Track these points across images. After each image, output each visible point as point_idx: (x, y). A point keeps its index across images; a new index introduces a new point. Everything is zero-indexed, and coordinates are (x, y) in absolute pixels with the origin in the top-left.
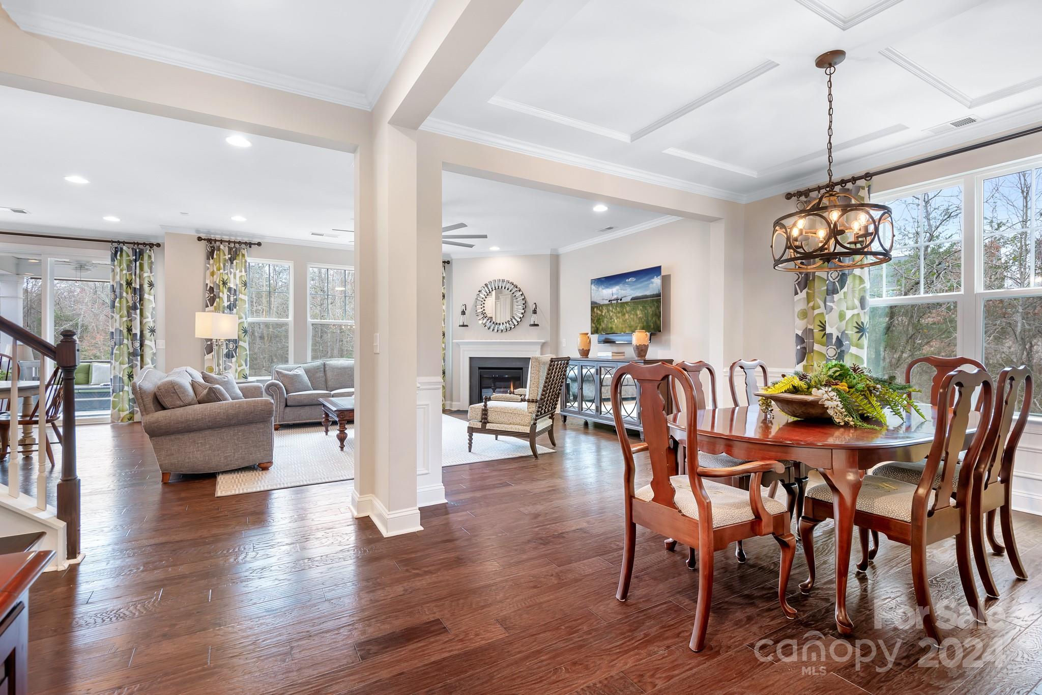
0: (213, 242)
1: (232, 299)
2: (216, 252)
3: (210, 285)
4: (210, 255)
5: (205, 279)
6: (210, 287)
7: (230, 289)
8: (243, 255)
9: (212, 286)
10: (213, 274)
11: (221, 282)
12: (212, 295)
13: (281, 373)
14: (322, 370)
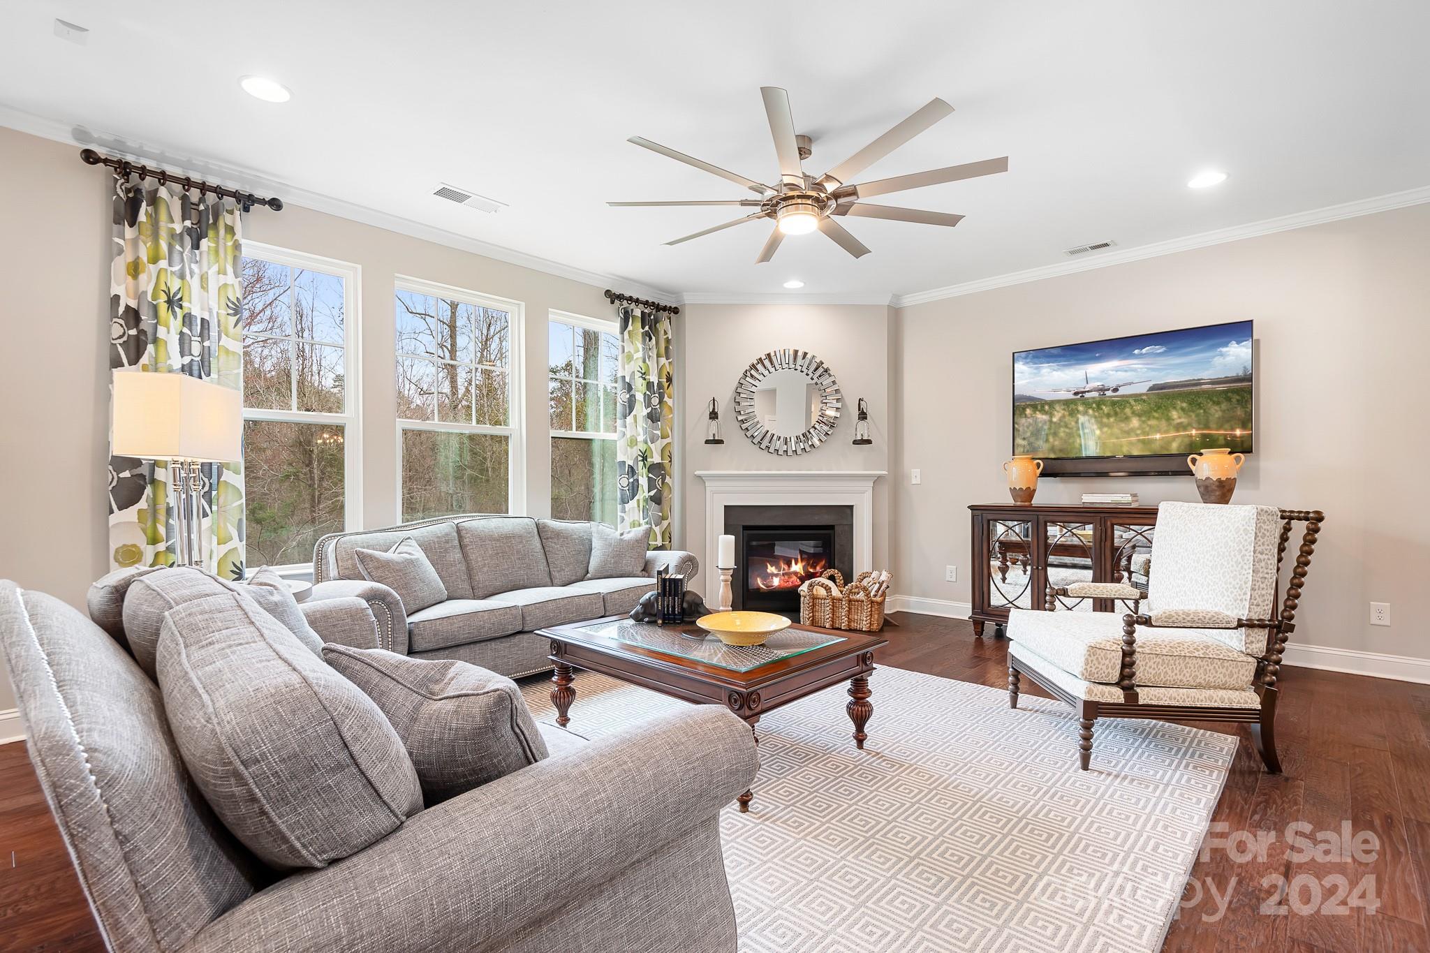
0: (134, 176)
1: (196, 348)
2: (144, 204)
3: (127, 300)
4: (127, 211)
5: (107, 280)
6: (127, 307)
7: (188, 319)
8: (230, 230)
9: (133, 304)
10: (135, 269)
11: (163, 298)
12: (133, 332)
13: (371, 557)
14: (456, 542)
